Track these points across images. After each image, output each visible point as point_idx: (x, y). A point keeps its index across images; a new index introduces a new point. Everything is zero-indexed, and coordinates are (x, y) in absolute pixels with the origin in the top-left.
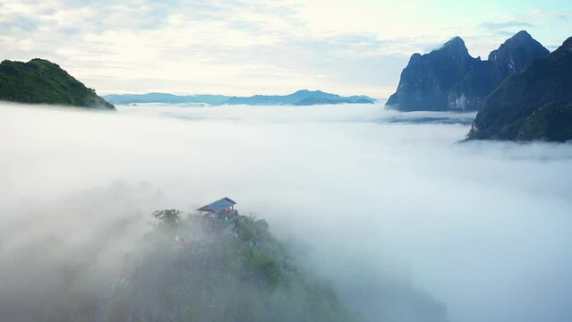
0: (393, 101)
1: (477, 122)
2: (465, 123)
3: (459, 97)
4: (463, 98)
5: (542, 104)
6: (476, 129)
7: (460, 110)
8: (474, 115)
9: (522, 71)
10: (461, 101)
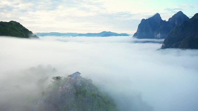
0: (135, 35)
1: (164, 42)
2: (160, 43)
3: (158, 34)
4: (159, 34)
5: (187, 36)
6: (164, 45)
7: (158, 38)
8: (163, 40)
9: (180, 25)
10: (159, 35)
